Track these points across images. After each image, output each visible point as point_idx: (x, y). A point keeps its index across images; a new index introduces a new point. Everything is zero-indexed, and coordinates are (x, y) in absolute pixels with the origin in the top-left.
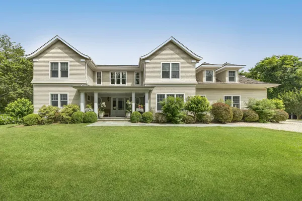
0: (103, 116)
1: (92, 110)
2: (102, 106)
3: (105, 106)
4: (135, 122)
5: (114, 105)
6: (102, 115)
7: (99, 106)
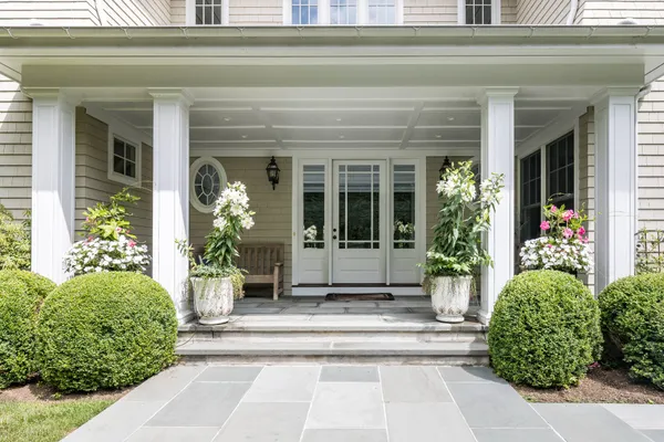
0: (226, 303)
1: (132, 254)
2: (221, 223)
3: (247, 222)
4: (556, 387)
5: (314, 215)
6: (220, 294)
7: (198, 225)
